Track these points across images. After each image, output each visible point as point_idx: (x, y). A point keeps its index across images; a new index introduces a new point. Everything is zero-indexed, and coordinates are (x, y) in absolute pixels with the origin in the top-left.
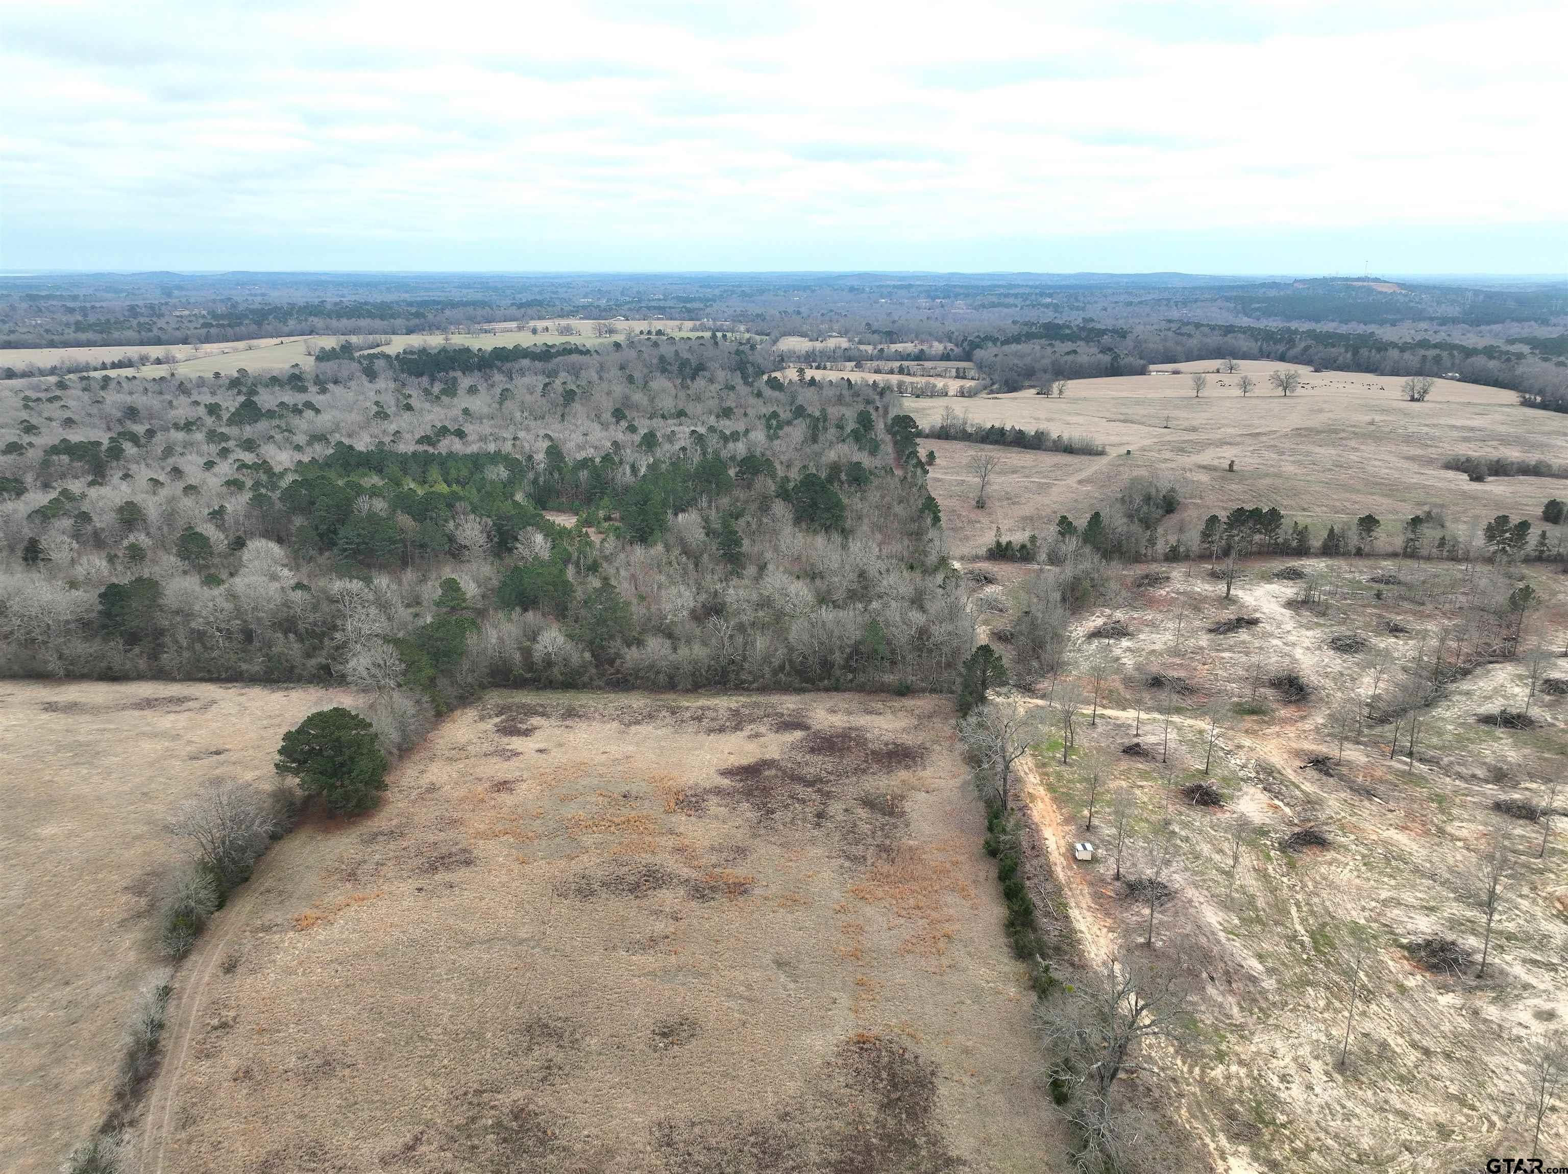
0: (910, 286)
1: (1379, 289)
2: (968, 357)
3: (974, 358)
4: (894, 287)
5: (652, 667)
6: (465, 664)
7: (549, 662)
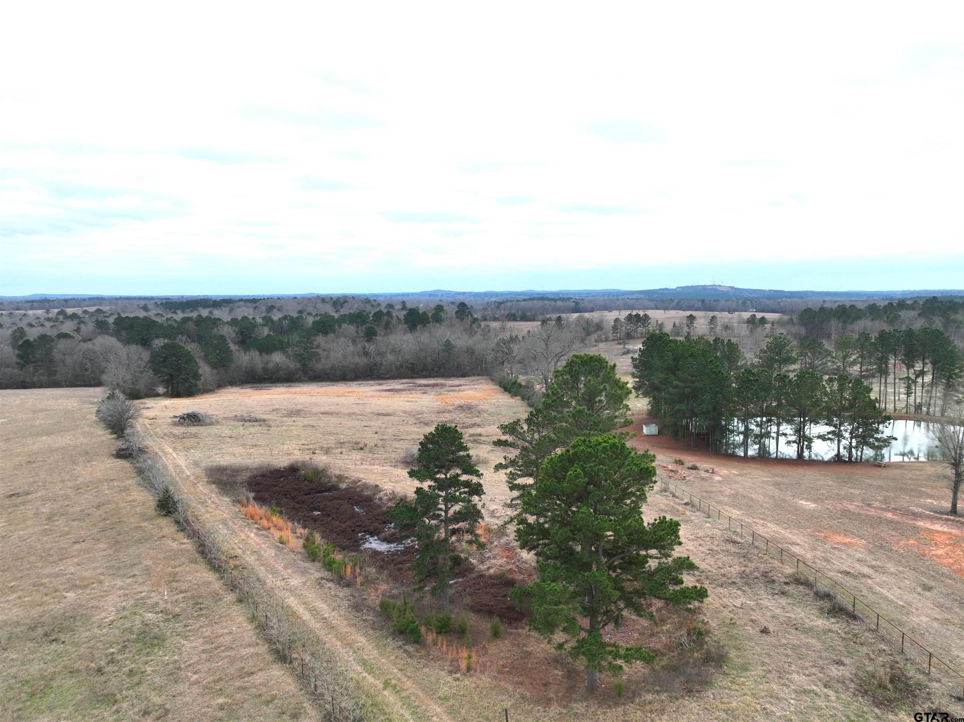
5: (333, 367)
6: (233, 366)
7: (278, 368)
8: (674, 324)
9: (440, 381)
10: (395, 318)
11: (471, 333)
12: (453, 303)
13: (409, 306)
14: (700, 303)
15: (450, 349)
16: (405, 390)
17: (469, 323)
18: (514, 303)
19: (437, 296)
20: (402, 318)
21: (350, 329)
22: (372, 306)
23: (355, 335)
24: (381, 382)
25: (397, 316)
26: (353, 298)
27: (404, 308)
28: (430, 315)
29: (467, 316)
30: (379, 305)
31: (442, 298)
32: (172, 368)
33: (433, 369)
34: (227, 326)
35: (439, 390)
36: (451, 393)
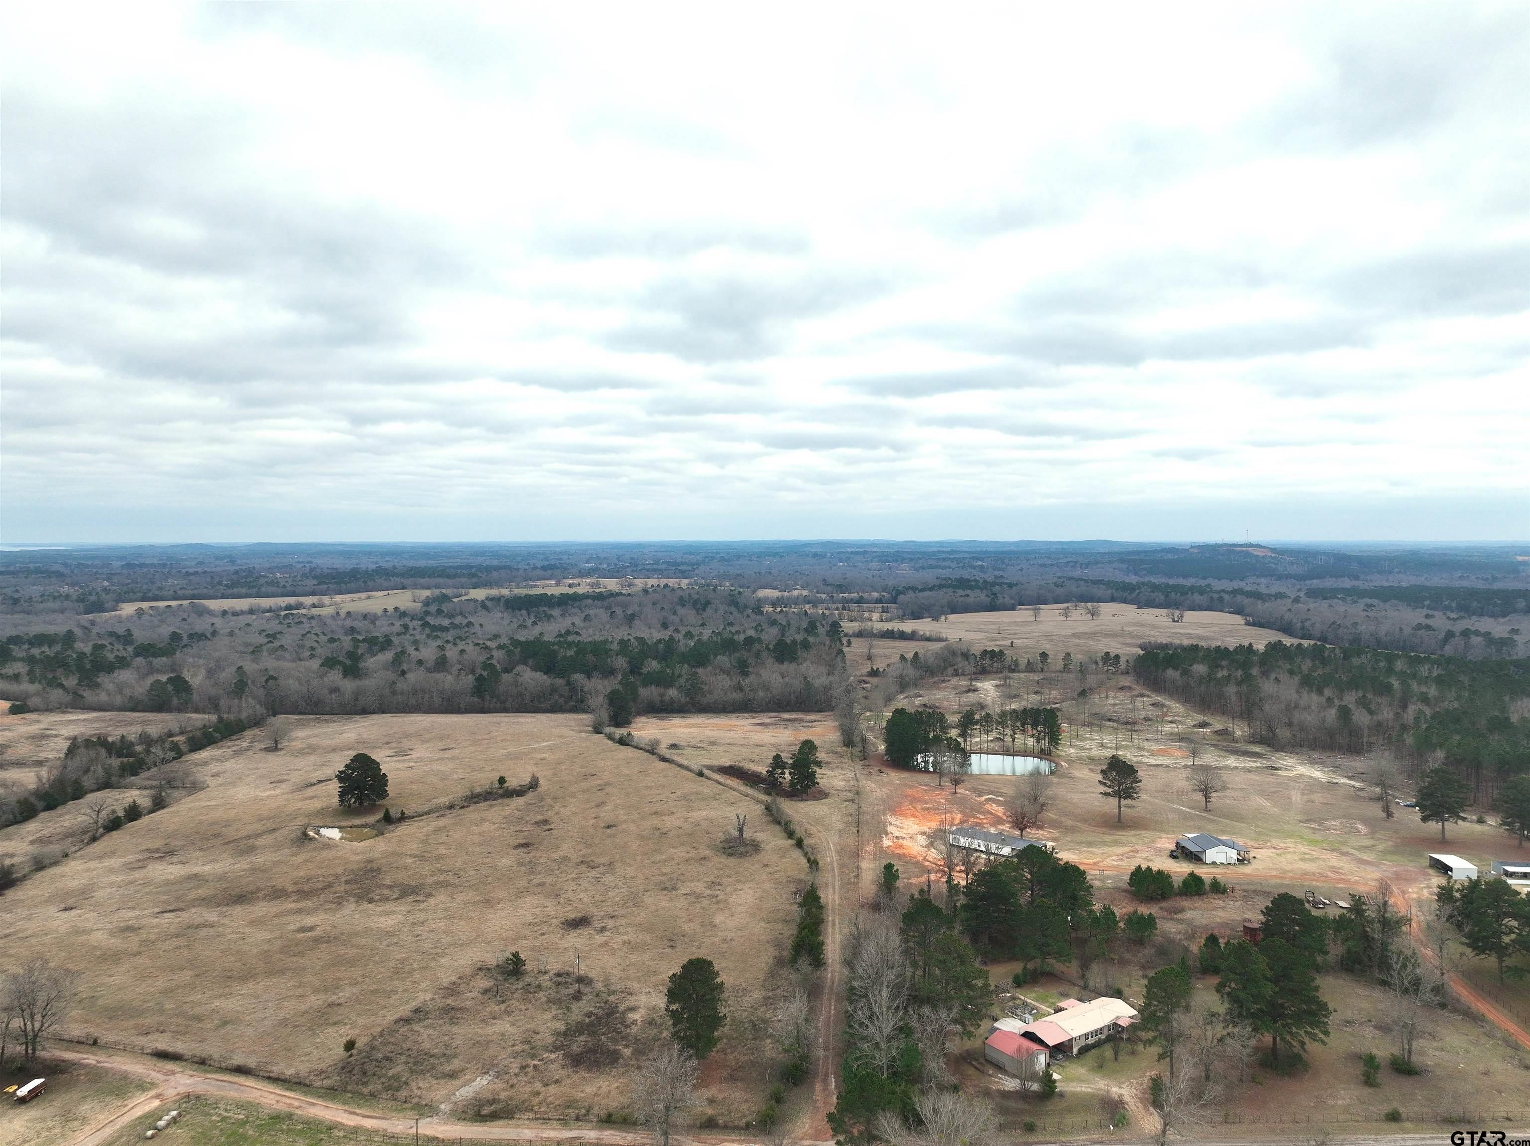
0: (865, 552)
1: (1255, 553)
2: (894, 600)
3: (898, 601)
4: (852, 553)
5: (715, 701)
7: (672, 701)
9: (800, 715)
10: (764, 646)
15: (809, 688)
16: (772, 724)
20: (772, 648)
21: (725, 661)
23: (729, 666)
24: (753, 714)
25: (766, 644)
33: (795, 705)
35: (797, 725)
36: (806, 729)
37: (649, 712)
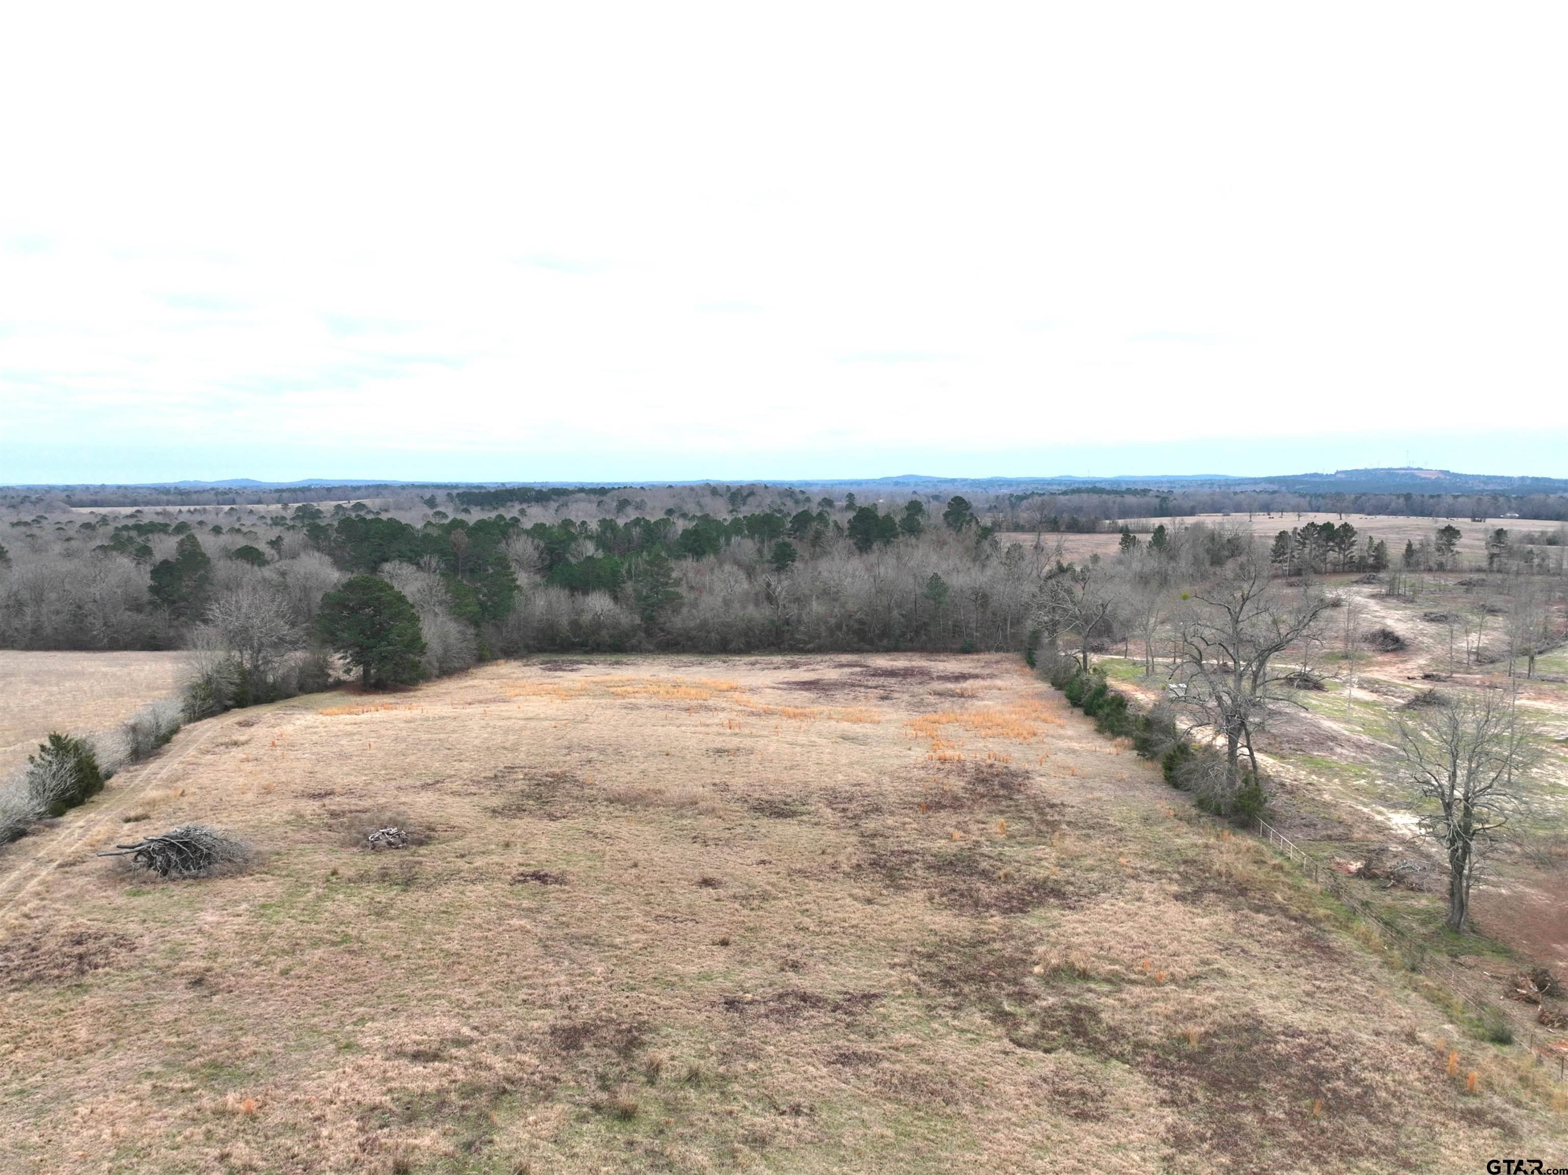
5: (703, 625)
6: (512, 619)
7: (598, 624)
8: (1410, 545)
9: (918, 662)
10: (832, 524)
11: (978, 557)
12: (936, 497)
13: (860, 502)
14: (1402, 500)
15: (940, 595)
16: (844, 680)
17: (974, 538)
18: (1045, 497)
19: (908, 485)
20: (846, 525)
21: (746, 546)
22: (797, 502)
23: (755, 557)
24: (796, 658)
25: (835, 522)
26: (766, 487)
27: (850, 506)
28: (897, 519)
29: (969, 522)
30: (808, 500)
31: (916, 489)
32: (362, 632)
33: (903, 635)
34: (524, 537)
35: (917, 689)
36: (947, 704)
37: (541, 650)
